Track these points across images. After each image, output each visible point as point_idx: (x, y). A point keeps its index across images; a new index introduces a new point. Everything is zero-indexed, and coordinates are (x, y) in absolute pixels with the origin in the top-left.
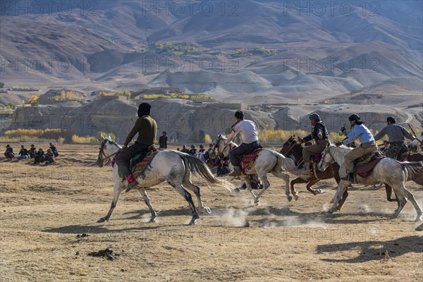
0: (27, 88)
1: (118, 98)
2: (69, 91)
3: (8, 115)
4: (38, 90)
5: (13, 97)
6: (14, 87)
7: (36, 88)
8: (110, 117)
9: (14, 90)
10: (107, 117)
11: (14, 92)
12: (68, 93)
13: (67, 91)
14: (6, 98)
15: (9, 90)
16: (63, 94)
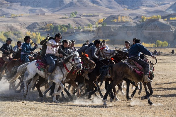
0: (91, 14)
1: (158, 20)
2: (123, 16)
3: (90, 31)
4: (98, 16)
5: (84, 20)
6: (83, 14)
7: (96, 14)
8: (154, 31)
9: (84, 16)
10: (153, 31)
11: (84, 17)
12: (123, 17)
13: (121, 16)
14: (80, 21)
15: (81, 16)
16: (120, 18)
